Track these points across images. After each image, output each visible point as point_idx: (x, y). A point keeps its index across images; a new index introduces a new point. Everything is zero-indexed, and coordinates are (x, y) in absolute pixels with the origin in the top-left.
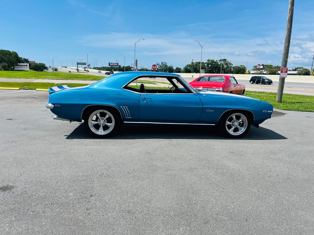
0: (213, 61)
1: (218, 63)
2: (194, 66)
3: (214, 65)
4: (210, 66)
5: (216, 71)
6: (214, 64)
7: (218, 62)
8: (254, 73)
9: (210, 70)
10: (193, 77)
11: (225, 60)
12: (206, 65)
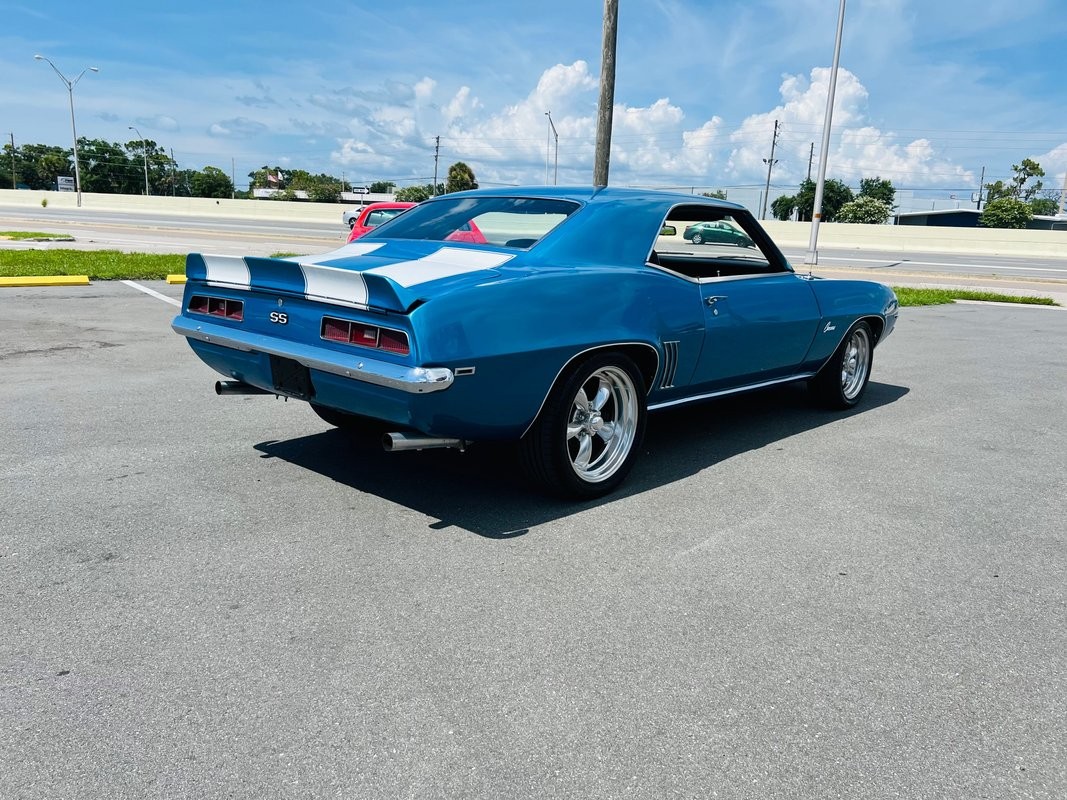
0: (103, 148)
1: (122, 154)
2: (18, 160)
3: (109, 161)
4: (93, 163)
5: (120, 183)
6: (107, 155)
7: (123, 149)
8: (267, 195)
9: (97, 181)
10: (48, 206)
11: (151, 144)
12: (74, 158)
